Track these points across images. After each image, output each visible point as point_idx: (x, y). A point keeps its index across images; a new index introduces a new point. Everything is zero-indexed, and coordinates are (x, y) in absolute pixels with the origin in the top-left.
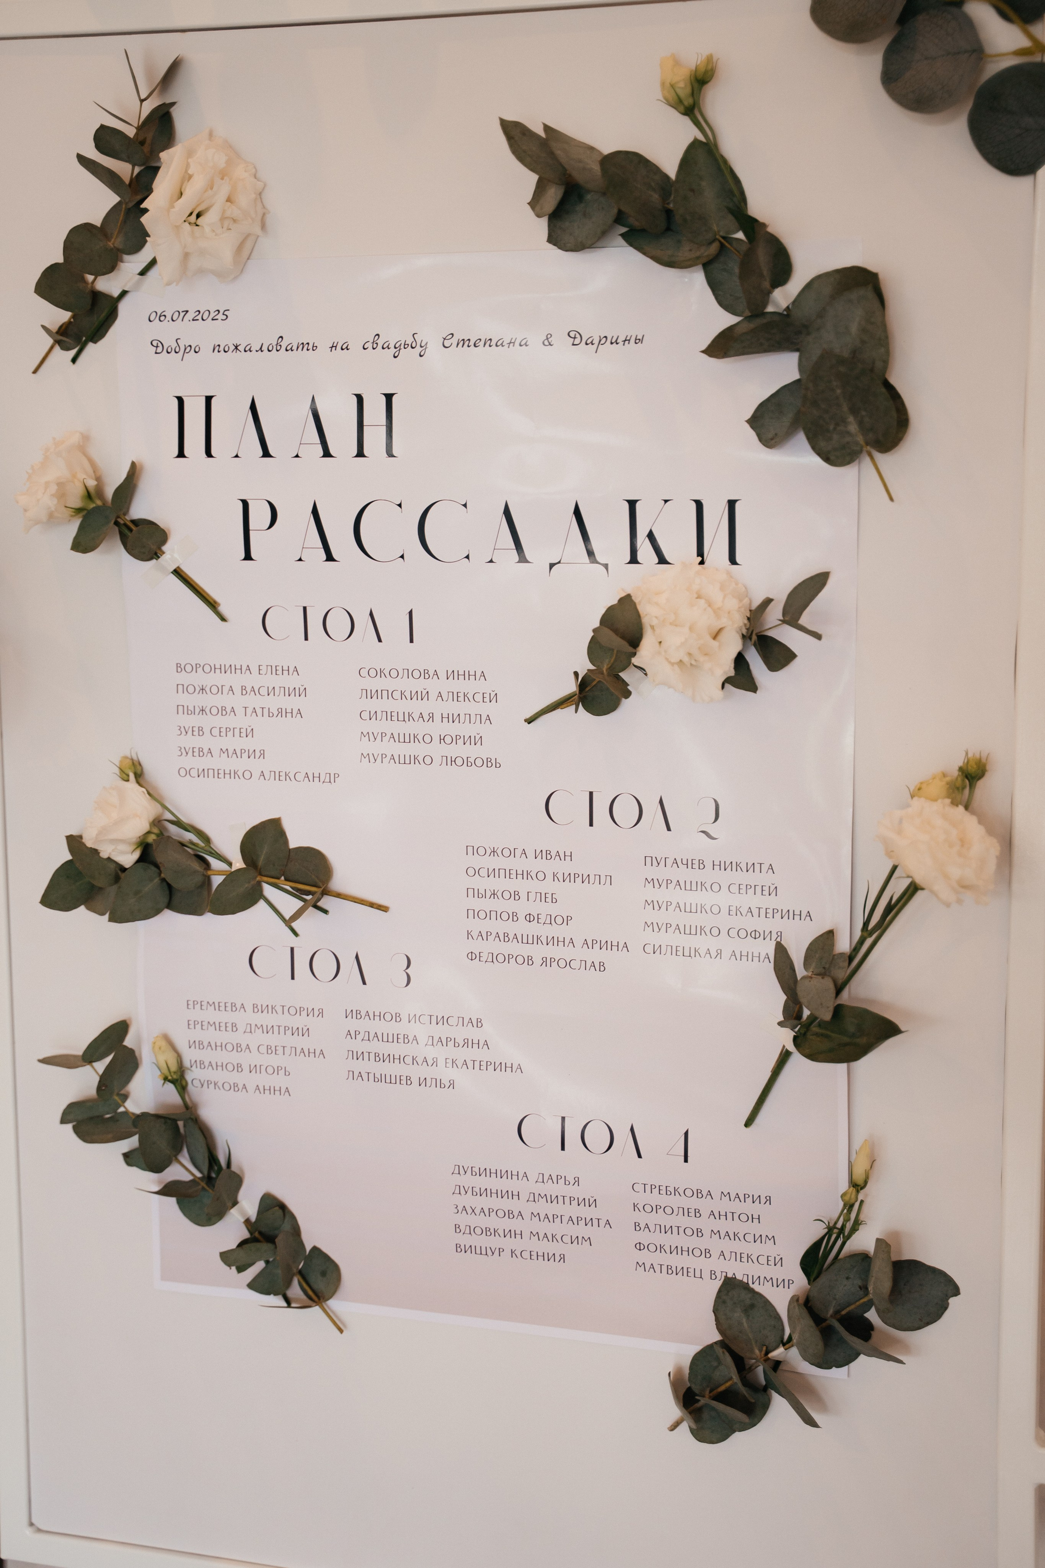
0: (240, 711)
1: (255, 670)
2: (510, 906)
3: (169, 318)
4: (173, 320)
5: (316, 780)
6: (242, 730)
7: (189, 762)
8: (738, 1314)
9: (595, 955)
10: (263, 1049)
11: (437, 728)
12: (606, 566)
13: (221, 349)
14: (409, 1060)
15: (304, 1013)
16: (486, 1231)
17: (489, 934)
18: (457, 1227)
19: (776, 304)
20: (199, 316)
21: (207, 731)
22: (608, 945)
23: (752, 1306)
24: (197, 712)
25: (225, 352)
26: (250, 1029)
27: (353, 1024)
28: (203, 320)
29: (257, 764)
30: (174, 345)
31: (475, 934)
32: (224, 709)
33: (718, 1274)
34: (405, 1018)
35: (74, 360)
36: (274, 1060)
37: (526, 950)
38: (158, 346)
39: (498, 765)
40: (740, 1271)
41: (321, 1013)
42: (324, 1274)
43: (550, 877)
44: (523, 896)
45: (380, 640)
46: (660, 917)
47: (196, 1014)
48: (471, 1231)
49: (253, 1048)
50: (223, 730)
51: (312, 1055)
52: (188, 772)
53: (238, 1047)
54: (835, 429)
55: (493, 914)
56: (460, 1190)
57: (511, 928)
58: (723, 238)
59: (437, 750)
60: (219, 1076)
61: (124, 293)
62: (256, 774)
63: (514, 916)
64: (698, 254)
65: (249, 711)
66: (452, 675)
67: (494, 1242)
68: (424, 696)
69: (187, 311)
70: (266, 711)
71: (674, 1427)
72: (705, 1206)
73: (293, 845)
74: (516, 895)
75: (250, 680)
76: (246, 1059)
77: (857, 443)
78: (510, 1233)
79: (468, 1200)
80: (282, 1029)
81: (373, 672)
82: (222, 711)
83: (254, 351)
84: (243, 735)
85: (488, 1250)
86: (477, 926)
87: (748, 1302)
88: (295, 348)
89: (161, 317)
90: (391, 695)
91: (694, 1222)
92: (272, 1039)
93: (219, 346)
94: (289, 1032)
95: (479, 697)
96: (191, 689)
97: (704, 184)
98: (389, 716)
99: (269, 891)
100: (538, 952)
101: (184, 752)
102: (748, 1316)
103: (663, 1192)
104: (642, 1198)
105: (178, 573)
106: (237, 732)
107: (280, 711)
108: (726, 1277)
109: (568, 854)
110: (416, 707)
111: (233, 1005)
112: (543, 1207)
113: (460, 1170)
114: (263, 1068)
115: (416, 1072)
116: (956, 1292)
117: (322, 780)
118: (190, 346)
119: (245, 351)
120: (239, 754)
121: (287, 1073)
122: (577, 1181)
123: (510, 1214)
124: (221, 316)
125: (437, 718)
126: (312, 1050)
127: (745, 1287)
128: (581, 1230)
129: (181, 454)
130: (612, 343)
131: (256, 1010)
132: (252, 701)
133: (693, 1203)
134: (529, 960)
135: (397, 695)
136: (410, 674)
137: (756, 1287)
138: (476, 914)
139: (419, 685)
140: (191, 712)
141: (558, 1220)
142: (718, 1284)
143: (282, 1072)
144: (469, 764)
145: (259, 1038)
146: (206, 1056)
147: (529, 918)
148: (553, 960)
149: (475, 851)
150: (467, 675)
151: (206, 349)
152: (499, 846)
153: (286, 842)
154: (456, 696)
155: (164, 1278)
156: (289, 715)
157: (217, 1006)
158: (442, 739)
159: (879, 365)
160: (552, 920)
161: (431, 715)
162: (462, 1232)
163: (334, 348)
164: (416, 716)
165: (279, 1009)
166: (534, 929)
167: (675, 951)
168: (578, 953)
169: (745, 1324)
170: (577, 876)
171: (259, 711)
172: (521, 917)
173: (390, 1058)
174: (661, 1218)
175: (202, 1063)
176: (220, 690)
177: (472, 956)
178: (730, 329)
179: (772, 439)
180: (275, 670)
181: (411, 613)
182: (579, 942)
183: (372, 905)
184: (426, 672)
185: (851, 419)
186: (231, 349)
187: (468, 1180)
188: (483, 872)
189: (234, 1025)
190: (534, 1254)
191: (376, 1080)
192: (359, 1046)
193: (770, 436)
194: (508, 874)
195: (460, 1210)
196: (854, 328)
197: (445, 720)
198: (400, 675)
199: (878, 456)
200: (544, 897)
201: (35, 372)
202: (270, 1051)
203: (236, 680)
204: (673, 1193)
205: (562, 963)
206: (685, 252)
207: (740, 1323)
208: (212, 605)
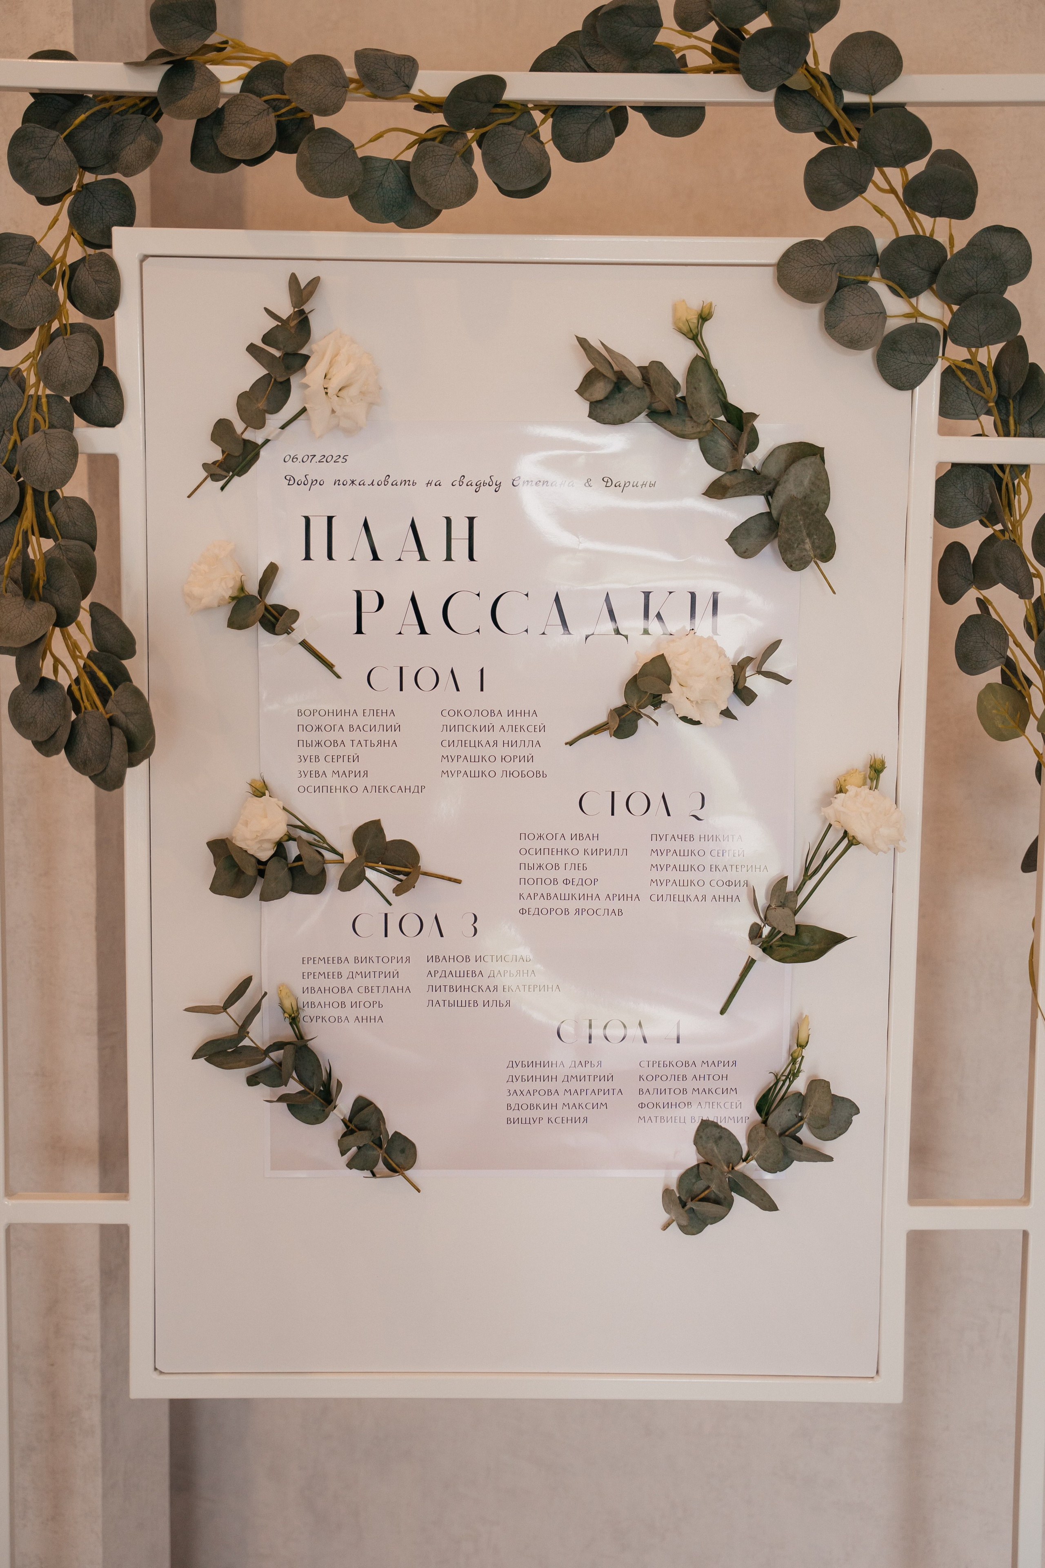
0: (348, 743)
1: (360, 713)
2: (553, 874)
3: (300, 460)
4: (303, 462)
5: (408, 791)
6: (350, 757)
7: (307, 781)
8: (711, 1145)
9: (616, 905)
10: (362, 990)
11: (499, 751)
12: (626, 637)
13: (341, 483)
14: (476, 989)
15: (395, 961)
16: (531, 1107)
17: (536, 895)
18: (509, 1105)
19: (747, 464)
20: (324, 459)
21: (322, 758)
22: (625, 897)
23: (720, 1138)
24: (314, 745)
25: (344, 485)
26: (352, 976)
27: (433, 966)
28: (327, 462)
29: (361, 782)
30: (303, 479)
31: (525, 896)
32: (335, 742)
33: (697, 1119)
34: (473, 959)
35: (222, 488)
36: (371, 997)
37: (563, 904)
38: (291, 480)
39: (544, 775)
40: (711, 1115)
41: (408, 959)
42: (403, 1151)
43: (582, 852)
44: (562, 866)
45: (458, 690)
46: (663, 875)
47: (310, 967)
48: (519, 1107)
49: (355, 990)
50: (335, 757)
51: (400, 991)
52: (306, 789)
53: (342, 990)
54: (797, 546)
55: (539, 881)
56: (513, 1079)
57: (552, 889)
58: (712, 419)
59: (499, 766)
60: (328, 1012)
61: (267, 441)
62: (361, 789)
63: (555, 881)
64: (698, 430)
65: (355, 743)
66: (511, 713)
67: (535, 1114)
68: (490, 728)
69: (315, 456)
70: (369, 743)
71: (666, 1227)
72: (690, 1072)
73: (388, 839)
74: (556, 867)
75: (355, 721)
76: (348, 998)
77: (809, 556)
78: (548, 1106)
79: (518, 1086)
80: (377, 974)
81: (452, 713)
82: (335, 743)
83: (367, 485)
84: (351, 760)
85: (531, 1120)
86: (526, 889)
87: (717, 1135)
88: (399, 483)
89: (294, 459)
90: (465, 728)
91: (681, 1085)
92: (369, 982)
93: (339, 480)
94: (382, 976)
95: (531, 729)
96: (309, 728)
97: (701, 384)
98: (464, 743)
99: (370, 874)
100: (572, 905)
101: (303, 774)
102: (717, 1145)
103: (661, 1065)
104: (645, 1072)
105: (304, 644)
106: (346, 758)
107: (379, 742)
108: (702, 1120)
109: (595, 835)
110: (484, 736)
111: (339, 959)
112: (574, 1085)
113: (513, 1064)
114: (362, 1004)
115: (481, 997)
116: (857, 1111)
117: (412, 791)
118: (316, 480)
119: (360, 485)
120: (347, 775)
121: (380, 1006)
122: (600, 1064)
123: (549, 1092)
124: (341, 460)
125: (500, 744)
126: (400, 988)
127: (715, 1125)
128: (601, 1098)
129: (308, 557)
130: (633, 486)
131: (357, 961)
132: (358, 735)
133: (682, 1071)
134: (566, 912)
135: (470, 728)
136: (480, 713)
137: (723, 1125)
138: (526, 881)
139: (487, 721)
140: (308, 745)
141: (584, 1093)
142: (697, 1125)
143: (376, 1006)
144: (523, 776)
145: (359, 981)
146: (317, 998)
147: (566, 882)
148: (584, 910)
149: (527, 837)
150: (523, 713)
151: (328, 483)
152: (544, 832)
153: (384, 836)
154: (514, 728)
155: (273, 1168)
156: (387, 745)
157: (326, 960)
158: (503, 759)
159: (821, 505)
160: (583, 882)
161: (495, 742)
162: (512, 1109)
163: (429, 485)
164: (484, 743)
165: (375, 960)
166: (570, 889)
167: (672, 898)
168: (604, 904)
169: (716, 1150)
170: (601, 850)
171: (363, 743)
172: (560, 881)
173: (462, 988)
174: (659, 1084)
175: (313, 1003)
176: (333, 728)
177: (522, 911)
178: (719, 479)
179: (745, 552)
180: (375, 713)
181: (482, 670)
182: (603, 896)
183: (450, 879)
184: (492, 711)
185: (807, 540)
186: (349, 483)
187: (518, 1071)
188: (532, 852)
189: (339, 974)
190: (565, 1119)
191: (450, 1005)
192: (437, 981)
193: (743, 549)
194: (551, 852)
195: (512, 1092)
196: (806, 482)
197: (506, 745)
198: (473, 714)
199: (822, 565)
200: (577, 867)
201: (189, 497)
202: (367, 991)
203: (345, 721)
204: (668, 1066)
205: (591, 912)
206: (689, 427)
207: (712, 1150)
208: (330, 666)
